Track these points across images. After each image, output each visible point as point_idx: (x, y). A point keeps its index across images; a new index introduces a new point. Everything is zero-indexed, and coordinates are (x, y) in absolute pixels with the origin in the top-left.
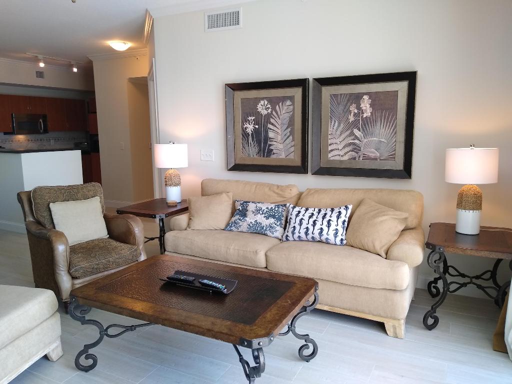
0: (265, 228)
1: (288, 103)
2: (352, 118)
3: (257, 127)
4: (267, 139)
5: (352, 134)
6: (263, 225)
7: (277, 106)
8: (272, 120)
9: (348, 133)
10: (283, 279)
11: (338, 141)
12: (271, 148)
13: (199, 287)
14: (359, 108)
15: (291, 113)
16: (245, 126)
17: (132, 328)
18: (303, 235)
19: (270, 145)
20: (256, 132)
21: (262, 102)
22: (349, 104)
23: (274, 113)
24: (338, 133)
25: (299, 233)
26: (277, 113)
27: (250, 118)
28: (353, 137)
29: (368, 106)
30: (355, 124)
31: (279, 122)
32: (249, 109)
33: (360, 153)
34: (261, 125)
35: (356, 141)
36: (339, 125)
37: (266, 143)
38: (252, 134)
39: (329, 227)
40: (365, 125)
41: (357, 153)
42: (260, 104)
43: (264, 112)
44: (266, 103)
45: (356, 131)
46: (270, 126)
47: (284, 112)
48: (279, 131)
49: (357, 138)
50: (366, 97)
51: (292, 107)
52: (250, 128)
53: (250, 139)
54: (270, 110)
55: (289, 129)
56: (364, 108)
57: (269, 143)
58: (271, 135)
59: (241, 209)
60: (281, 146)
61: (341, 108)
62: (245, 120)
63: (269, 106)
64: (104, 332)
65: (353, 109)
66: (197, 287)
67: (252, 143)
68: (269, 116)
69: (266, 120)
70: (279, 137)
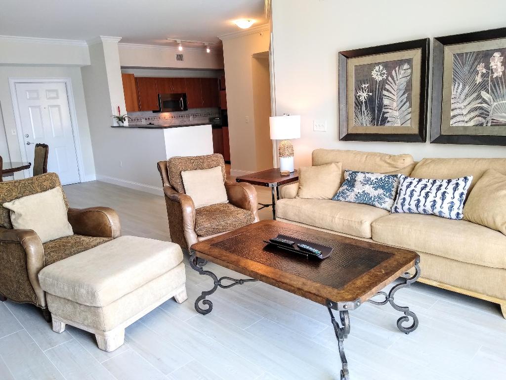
0: (373, 199)
1: (406, 66)
2: (479, 79)
3: (371, 94)
4: (381, 106)
5: (479, 96)
6: (370, 196)
7: (393, 72)
8: (387, 87)
9: (475, 95)
10: (381, 250)
11: (462, 105)
12: (386, 115)
13: (298, 251)
14: (487, 67)
15: (408, 78)
16: (358, 95)
17: (241, 282)
18: (413, 207)
19: (384, 113)
20: (370, 101)
21: (377, 68)
22: (476, 63)
23: (390, 78)
24: (463, 97)
25: (409, 205)
26: (393, 79)
27: (363, 86)
28: (480, 101)
29: (499, 64)
30: (483, 86)
31: (395, 87)
32: (363, 76)
33: (489, 118)
34: (376, 92)
35: (484, 105)
36: (463, 89)
37: (380, 110)
38: (366, 102)
39: (443, 200)
40: (495, 86)
41: (485, 118)
42: (374, 71)
43: (379, 78)
44: (381, 68)
45: (484, 94)
46: (385, 93)
47: (401, 76)
48: (395, 98)
49: (485, 101)
50: (497, 55)
51: (409, 71)
52: (363, 96)
53: (364, 108)
54: (385, 77)
55: (406, 95)
56: (494, 67)
57: (383, 110)
58: (386, 102)
59: (349, 179)
60: (396, 114)
61: (466, 68)
62: (358, 88)
63: (385, 71)
64: (218, 283)
65: (481, 68)
66: (296, 251)
67: (365, 112)
68: (384, 82)
69: (381, 87)
70: (395, 104)
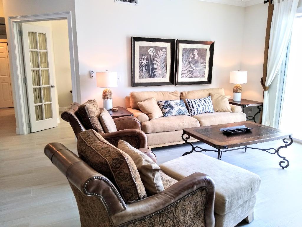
1: (164, 50)
2: (191, 59)
3: (148, 62)
4: (153, 68)
5: (190, 66)
7: (159, 52)
8: (156, 59)
9: (189, 66)
11: (185, 69)
12: (155, 73)
14: (193, 55)
15: (165, 56)
16: (141, 62)
20: (148, 65)
21: (151, 49)
22: (190, 53)
23: (157, 55)
24: (185, 66)
26: (158, 55)
27: (144, 57)
28: (191, 68)
29: (197, 54)
30: (192, 62)
31: (160, 60)
32: (144, 52)
33: (193, 75)
34: (150, 61)
35: (192, 70)
36: (186, 63)
37: (152, 70)
38: (145, 66)
40: (195, 63)
41: (192, 75)
42: (150, 50)
43: (152, 54)
44: (153, 49)
45: (192, 65)
46: (155, 62)
47: (162, 55)
48: (159, 65)
49: (192, 68)
50: (196, 50)
51: (166, 53)
52: (144, 63)
53: (144, 69)
54: (155, 54)
55: (164, 64)
56: (195, 55)
57: (154, 71)
58: (155, 66)
60: (160, 72)
61: (187, 54)
62: (141, 58)
63: (154, 51)
65: (191, 55)
67: (145, 71)
68: (154, 56)
69: (153, 59)
70: (159, 68)
